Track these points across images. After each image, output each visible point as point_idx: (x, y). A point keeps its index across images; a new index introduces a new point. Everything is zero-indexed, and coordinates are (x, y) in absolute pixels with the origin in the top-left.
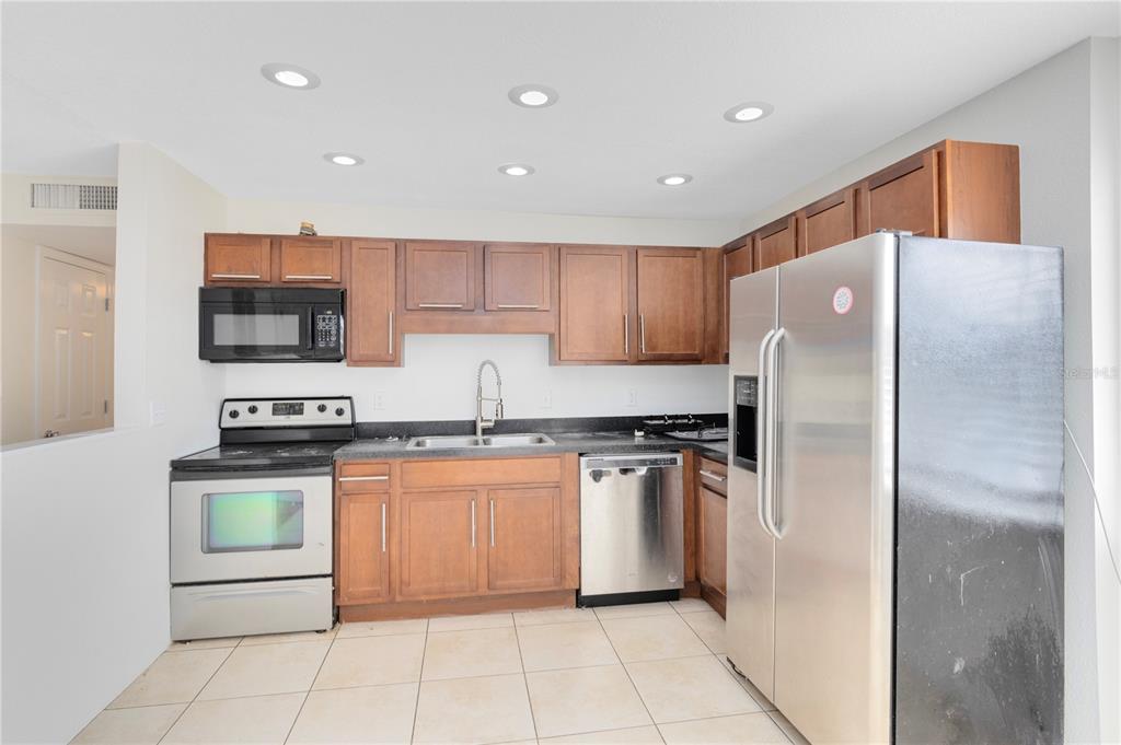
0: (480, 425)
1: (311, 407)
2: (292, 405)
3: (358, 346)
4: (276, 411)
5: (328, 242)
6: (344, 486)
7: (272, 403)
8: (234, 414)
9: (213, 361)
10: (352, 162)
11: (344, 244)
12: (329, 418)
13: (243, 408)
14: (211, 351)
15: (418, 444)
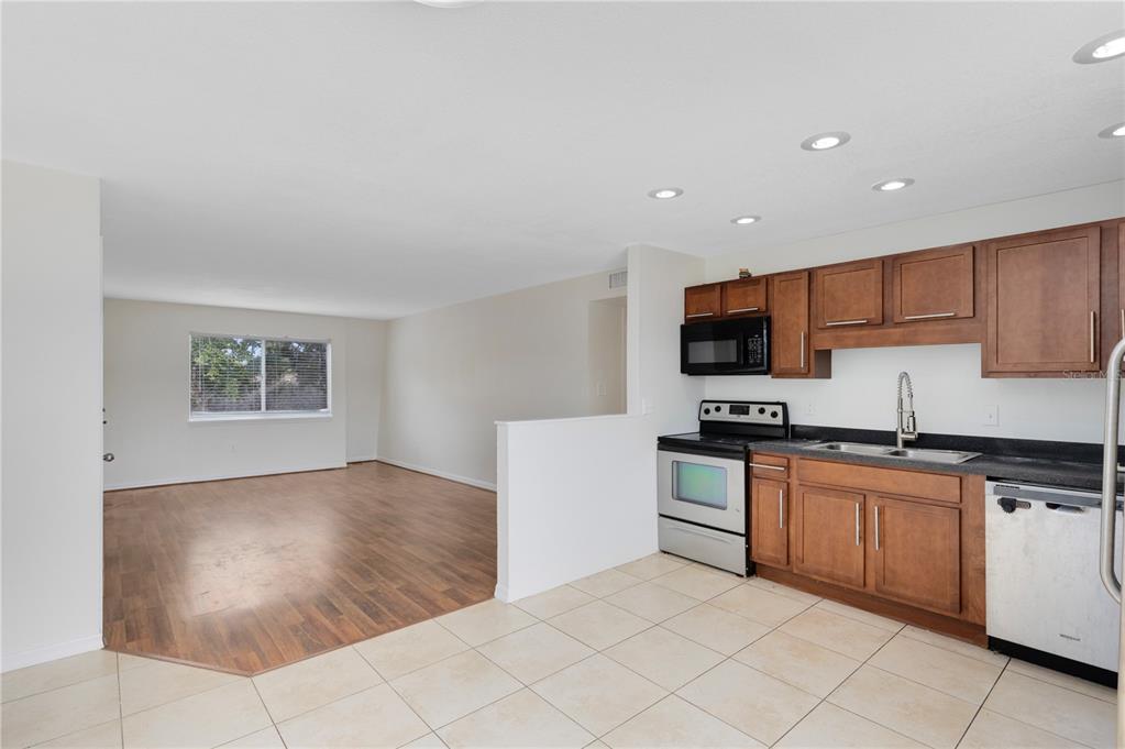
0: (901, 436)
1: (754, 409)
2: (740, 407)
3: (780, 362)
4: (732, 411)
5: (757, 280)
6: (755, 471)
7: (729, 405)
8: (707, 411)
9: (690, 374)
10: (751, 220)
11: (768, 280)
12: (766, 419)
13: (712, 407)
14: (689, 368)
15: (831, 447)
